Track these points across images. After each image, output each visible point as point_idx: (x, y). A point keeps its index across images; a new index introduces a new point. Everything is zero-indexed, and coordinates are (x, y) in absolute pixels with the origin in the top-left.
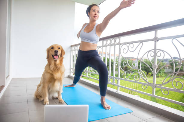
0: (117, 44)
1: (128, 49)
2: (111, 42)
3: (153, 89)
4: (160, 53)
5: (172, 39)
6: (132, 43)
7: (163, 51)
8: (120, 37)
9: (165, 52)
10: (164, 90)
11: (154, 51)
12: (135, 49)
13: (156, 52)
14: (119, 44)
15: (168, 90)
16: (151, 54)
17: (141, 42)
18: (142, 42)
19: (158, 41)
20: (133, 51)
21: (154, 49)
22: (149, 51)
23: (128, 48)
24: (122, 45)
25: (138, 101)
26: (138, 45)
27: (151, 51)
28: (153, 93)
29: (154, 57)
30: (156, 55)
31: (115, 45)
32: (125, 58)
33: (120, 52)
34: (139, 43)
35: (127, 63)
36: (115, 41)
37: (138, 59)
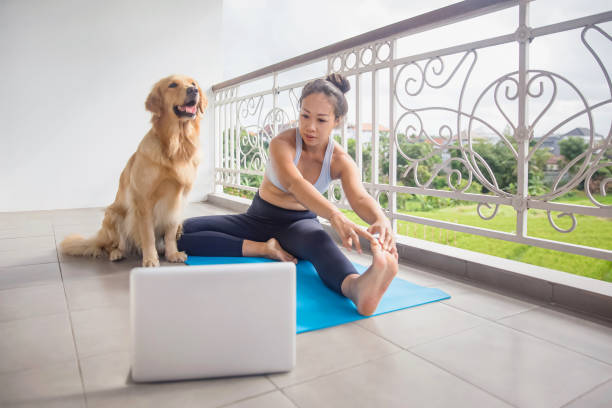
0: (384, 65)
1: (424, 79)
2: (359, 60)
3: (520, 213)
4: (541, 84)
5: (582, 29)
6: (437, 55)
7: (549, 74)
8: (392, 37)
9: (554, 75)
10: (559, 216)
11: (516, 77)
12: (450, 78)
13: (527, 82)
14: (391, 63)
15: (571, 215)
16: (507, 88)
17: (472, 48)
18: (473, 50)
19: (530, 40)
20: (443, 85)
21: (518, 69)
22: (501, 81)
23: (424, 75)
24: (399, 68)
25: (466, 262)
26: (459, 61)
27: (506, 77)
28: (520, 229)
29: (517, 100)
30: (528, 92)
31: (374, 68)
32: (413, 112)
33: (395, 92)
34: (464, 53)
35: (422, 131)
36: (375, 55)
37: (459, 113)
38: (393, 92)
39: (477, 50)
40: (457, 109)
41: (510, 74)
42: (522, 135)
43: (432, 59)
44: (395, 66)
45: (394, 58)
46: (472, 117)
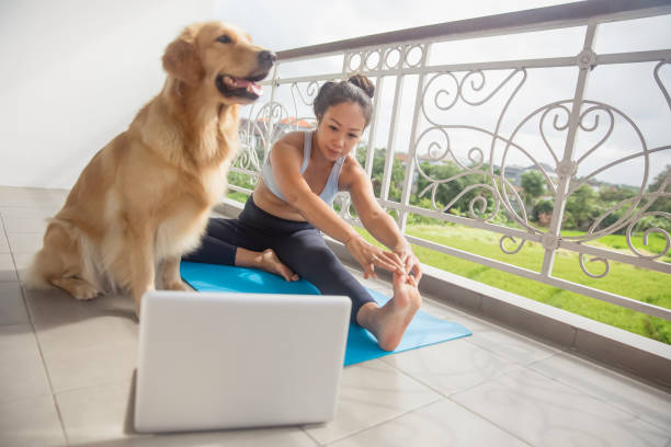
0: (412, 70)
1: (459, 92)
2: (383, 60)
3: (549, 252)
4: (597, 117)
5: (657, 63)
6: (478, 68)
7: (607, 108)
8: (426, 41)
9: (615, 110)
10: (592, 260)
11: (570, 106)
12: (491, 96)
13: (581, 113)
14: (422, 70)
15: (605, 261)
16: (557, 116)
17: (522, 66)
18: (523, 68)
19: (592, 67)
20: (478, 104)
21: (573, 97)
22: (550, 107)
23: (460, 88)
24: (430, 76)
25: (481, 295)
26: (505, 78)
27: (557, 105)
28: (545, 268)
29: (567, 131)
30: (580, 124)
31: (400, 72)
32: (440, 127)
33: (422, 102)
34: (512, 70)
35: (448, 150)
36: (404, 57)
37: (496, 136)
38: (420, 102)
39: (528, 70)
40: (493, 132)
41: (563, 102)
42: (565, 170)
43: (472, 72)
44: (426, 73)
45: (427, 65)
46: (509, 143)
